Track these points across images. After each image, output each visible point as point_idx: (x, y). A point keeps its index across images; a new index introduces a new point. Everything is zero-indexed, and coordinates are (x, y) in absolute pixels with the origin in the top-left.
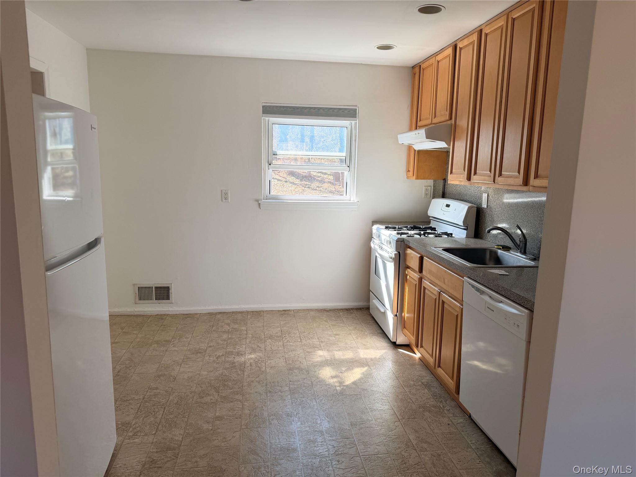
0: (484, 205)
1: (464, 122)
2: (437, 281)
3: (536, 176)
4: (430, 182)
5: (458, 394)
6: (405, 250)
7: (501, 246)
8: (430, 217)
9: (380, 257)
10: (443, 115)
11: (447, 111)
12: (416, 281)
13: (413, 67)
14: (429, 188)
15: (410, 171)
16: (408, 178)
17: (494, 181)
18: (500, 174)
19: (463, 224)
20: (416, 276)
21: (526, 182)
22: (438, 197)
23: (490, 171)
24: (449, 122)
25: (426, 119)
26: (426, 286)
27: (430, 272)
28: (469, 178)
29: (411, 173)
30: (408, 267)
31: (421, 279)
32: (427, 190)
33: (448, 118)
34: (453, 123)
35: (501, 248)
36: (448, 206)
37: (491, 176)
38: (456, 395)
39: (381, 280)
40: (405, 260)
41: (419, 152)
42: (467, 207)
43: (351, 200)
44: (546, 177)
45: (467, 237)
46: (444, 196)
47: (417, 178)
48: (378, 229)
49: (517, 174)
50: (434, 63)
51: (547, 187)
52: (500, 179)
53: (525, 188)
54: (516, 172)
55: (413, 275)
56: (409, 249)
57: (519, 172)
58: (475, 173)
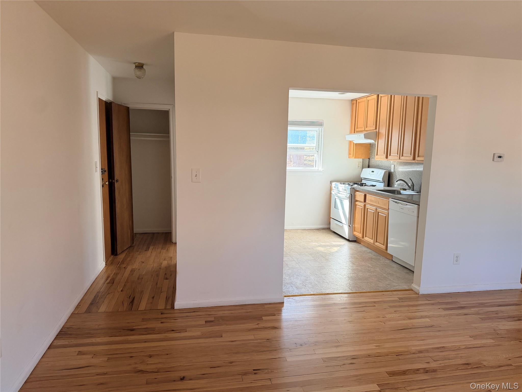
0: (392, 171)
1: (383, 131)
2: (374, 204)
3: (418, 156)
4: (361, 160)
5: (387, 250)
6: (355, 193)
7: (402, 188)
8: (362, 178)
9: (338, 198)
10: (371, 127)
11: (374, 125)
12: (362, 207)
13: (352, 100)
14: (360, 163)
15: (351, 154)
16: (349, 158)
17: (400, 159)
18: (402, 156)
19: (382, 180)
20: (362, 204)
21: (414, 159)
22: (366, 168)
23: (398, 154)
24: (375, 131)
25: (361, 128)
26: (368, 208)
27: (371, 201)
28: (387, 157)
29: (352, 155)
30: (357, 201)
31: (365, 205)
32: (359, 164)
33: (374, 129)
34: (378, 131)
35: (402, 189)
36: (373, 172)
37: (398, 156)
38: (386, 251)
39: (339, 210)
40: (355, 197)
41: (356, 144)
42: (384, 172)
43: (319, 169)
44: (423, 156)
45: (384, 186)
46: (369, 167)
47: (355, 158)
48: (335, 184)
49: (410, 155)
50: (366, 101)
51: (423, 161)
52: (403, 157)
53: (414, 161)
54: (409, 154)
55: (360, 205)
56: (357, 192)
57: (411, 155)
58: (390, 155)
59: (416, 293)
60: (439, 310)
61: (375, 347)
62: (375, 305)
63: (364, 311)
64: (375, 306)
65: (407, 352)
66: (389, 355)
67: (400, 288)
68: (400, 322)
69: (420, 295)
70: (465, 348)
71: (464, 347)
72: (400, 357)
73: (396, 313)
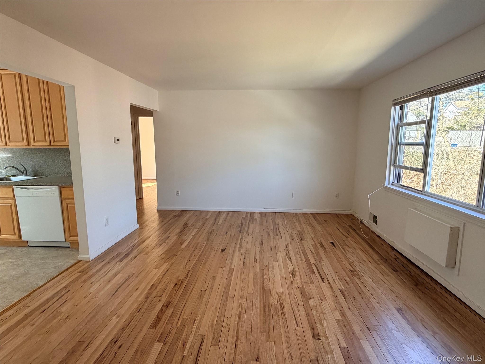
59: (87, 262)
60: (117, 264)
61: (118, 320)
62: (68, 289)
63: (66, 300)
64: (70, 290)
65: (140, 304)
66: (134, 316)
67: (69, 264)
68: (106, 288)
69: (91, 262)
70: (163, 277)
71: (161, 277)
72: (142, 311)
73: (95, 284)
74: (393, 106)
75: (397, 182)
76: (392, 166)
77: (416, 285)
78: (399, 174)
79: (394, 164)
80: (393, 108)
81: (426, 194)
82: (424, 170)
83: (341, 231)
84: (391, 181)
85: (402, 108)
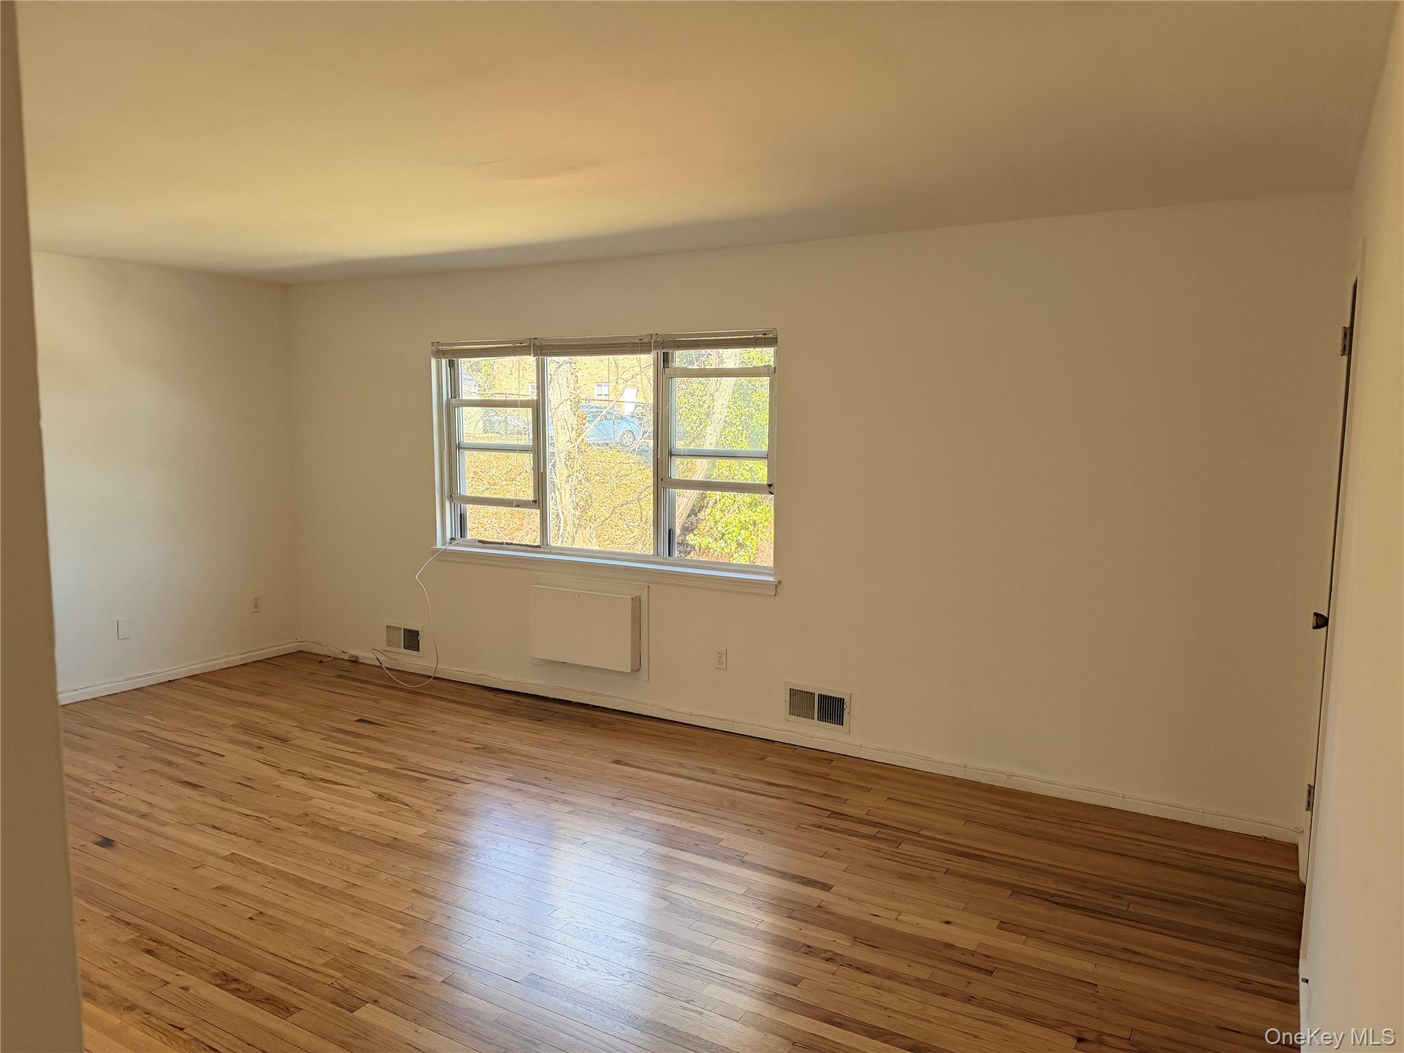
74: (434, 357)
75: (461, 537)
76: (446, 500)
77: (594, 726)
78: (462, 518)
79: (452, 494)
80: (433, 361)
81: (553, 551)
82: (539, 502)
83: (348, 694)
84: (448, 536)
85: (451, 364)
